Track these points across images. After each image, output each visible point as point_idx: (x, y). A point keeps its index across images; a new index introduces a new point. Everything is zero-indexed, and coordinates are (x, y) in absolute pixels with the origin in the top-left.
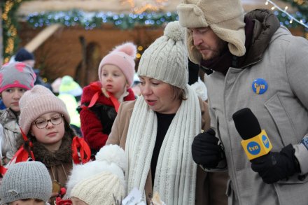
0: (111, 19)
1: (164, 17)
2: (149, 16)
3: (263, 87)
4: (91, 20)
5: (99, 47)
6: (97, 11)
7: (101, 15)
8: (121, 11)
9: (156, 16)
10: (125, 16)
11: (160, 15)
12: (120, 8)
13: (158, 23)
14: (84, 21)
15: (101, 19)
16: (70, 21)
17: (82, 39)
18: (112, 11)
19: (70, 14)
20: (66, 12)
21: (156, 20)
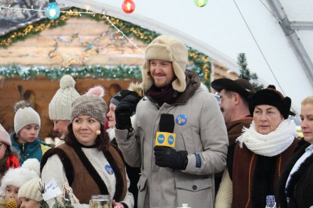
0: (44, 71)
1: (86, 69)
2: (74, 70)
3: (184, 121)
4: (27, 72)
5: (35, 95)
6: (32, 65)
7: (35, 69)
8: (51, 65)
9: (80, 69)
10: (55, 68)
11: (84, 68)
12: (50, 63)
13: (82, 74)
14: (21, 73)
15: (36, 72)
16: (10, 74)
17: (20, 88)
18: (44, 65)
19: (10, 68)
20: (7, 66)
21: (79, 72)
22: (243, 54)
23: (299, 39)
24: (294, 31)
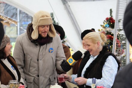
22: (53, 13)
23: (69, 6)
24: (67, 3)
